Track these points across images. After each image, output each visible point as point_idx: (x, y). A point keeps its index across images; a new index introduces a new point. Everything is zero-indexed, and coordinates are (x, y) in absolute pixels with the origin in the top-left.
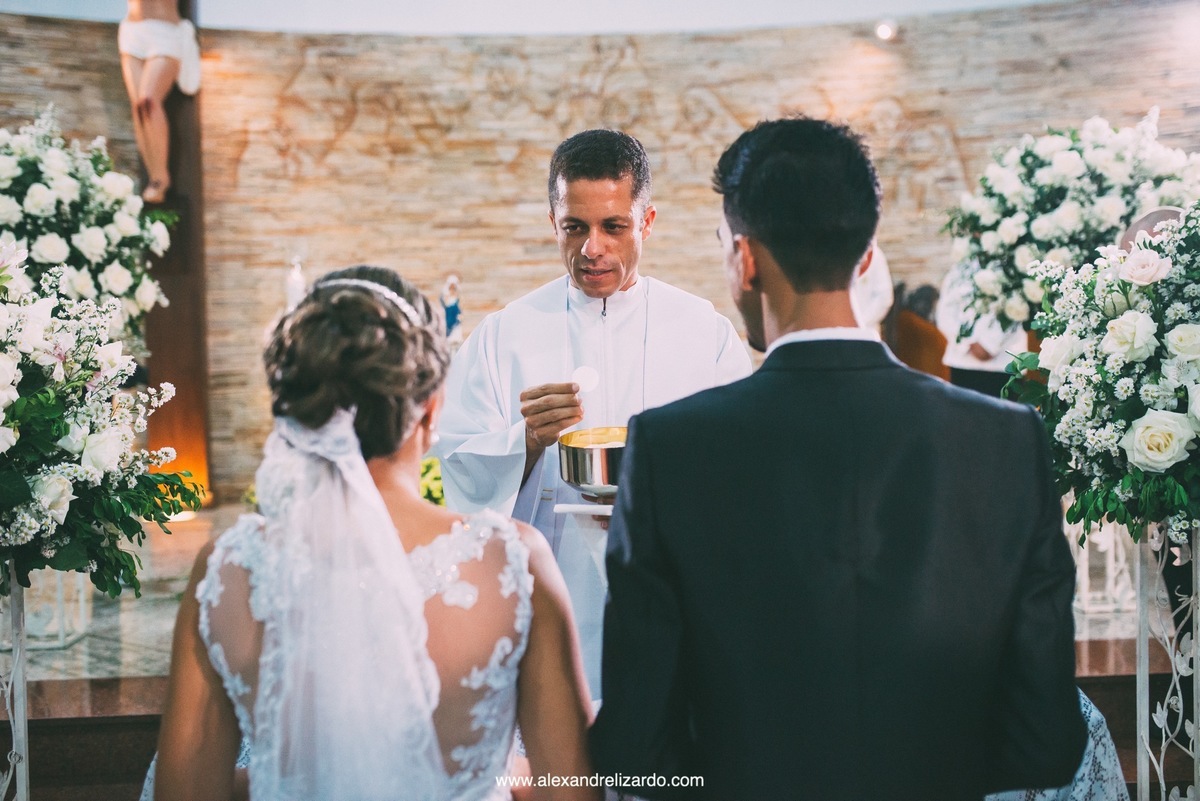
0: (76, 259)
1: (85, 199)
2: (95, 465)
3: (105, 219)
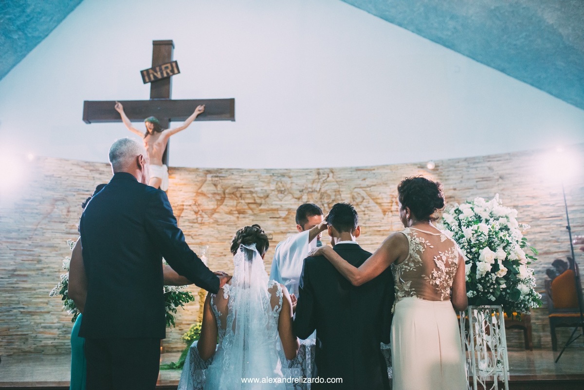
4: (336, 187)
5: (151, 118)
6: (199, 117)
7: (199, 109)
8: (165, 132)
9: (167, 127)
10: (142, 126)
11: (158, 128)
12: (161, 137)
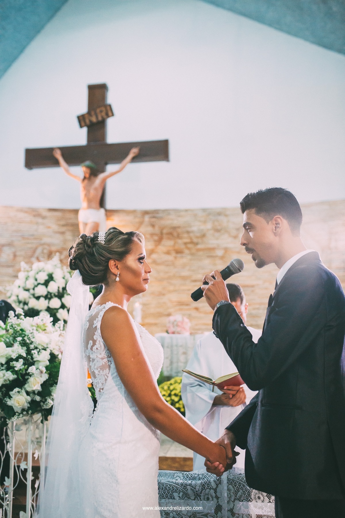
0: (63, 307)
5: (88, 163)
6: (135, 159)
7: (134, 151)
8: (101, 176)
9: (103, 171)
11: (94, 172)
12: (98, 181)
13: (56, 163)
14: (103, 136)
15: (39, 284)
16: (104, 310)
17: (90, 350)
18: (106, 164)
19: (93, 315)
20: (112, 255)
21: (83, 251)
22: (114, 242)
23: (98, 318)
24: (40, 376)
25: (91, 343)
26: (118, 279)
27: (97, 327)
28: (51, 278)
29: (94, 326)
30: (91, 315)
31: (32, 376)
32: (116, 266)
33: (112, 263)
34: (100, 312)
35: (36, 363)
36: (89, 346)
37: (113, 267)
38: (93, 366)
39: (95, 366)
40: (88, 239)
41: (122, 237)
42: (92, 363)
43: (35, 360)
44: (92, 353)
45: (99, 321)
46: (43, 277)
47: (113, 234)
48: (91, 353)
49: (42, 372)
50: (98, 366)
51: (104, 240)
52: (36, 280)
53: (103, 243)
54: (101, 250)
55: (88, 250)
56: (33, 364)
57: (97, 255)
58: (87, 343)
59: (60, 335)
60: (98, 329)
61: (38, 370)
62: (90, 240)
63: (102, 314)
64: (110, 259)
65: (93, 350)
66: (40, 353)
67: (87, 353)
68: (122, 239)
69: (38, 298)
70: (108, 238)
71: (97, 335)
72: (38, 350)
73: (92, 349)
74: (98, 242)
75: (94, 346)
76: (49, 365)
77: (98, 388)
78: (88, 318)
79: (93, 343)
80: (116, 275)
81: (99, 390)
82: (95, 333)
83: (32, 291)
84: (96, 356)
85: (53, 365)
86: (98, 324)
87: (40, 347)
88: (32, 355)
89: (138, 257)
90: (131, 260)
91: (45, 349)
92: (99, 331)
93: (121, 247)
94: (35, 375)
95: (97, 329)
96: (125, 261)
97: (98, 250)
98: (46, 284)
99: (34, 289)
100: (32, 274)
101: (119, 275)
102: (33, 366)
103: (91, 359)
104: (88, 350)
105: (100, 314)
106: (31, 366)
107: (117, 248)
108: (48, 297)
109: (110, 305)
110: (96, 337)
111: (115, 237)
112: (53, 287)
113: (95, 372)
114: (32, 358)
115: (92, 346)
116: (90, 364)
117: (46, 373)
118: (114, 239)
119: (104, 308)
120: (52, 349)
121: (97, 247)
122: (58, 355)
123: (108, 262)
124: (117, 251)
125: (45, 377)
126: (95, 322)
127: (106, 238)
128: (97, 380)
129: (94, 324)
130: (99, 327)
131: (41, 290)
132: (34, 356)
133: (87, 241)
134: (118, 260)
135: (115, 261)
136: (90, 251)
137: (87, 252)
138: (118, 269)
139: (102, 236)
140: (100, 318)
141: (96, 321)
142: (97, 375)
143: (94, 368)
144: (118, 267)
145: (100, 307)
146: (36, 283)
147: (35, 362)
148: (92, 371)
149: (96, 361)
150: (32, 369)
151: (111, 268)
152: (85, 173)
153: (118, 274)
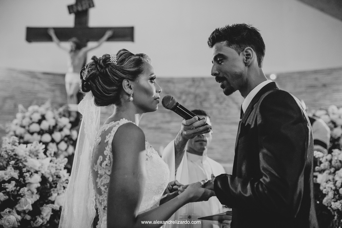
0: (53, 141)
1: (56, 125)
2: (58, 204)
3: (61, 130)
4: (205, 90)
5: (74, 39)
6: (110, 39)
7: (108, 34)
9: (85, 46)
10: (68, 45)
11: (79, 47)
12: (81, 53)
13: (49, 39)
14: (86, 22)
15: (33, 123)
16: (118, 126)
17: (99, 165)
18: (88, 41)
19: (106, 130)
20: (125, 75)
21: (96, 72)
22: (126, 63)
23: (110, 133)
24: (31, 196)
25: (100, 158)
26: (131, 99)
27: (109, 141)
28: (43, 118)
29: (106, 141)
30: (104, 130)
31: (23, 197)
32: (129, 86)
33: (125, 83)
34: (114, 128)
35: (27, 185)
36: (99, 162)
37: (127, 87)
38: (100, 182)
39: (102, 183)
40: (100, 60)
41: (133, 58)
42: (99, 180)
43: (27, 182)
44: (101, 169)
45: (112, 136)
46: (37, 117)
47: (124, 55)
48: (99, 169)
49: (33, 193)
50: (105, 183)
51: (116, 60)
52: (31, 119)
53: (116, 63)
54: (114, 70)
55: (101, 71)
56: (25, 185)
57: (111, 75)
58: (97, 158)
59: (51, 161)
60: (110, 144)
61: (29, 191)
62: (102, 61)
63: (115, 129)
64: (124, 78)
65: (102, 166)
66: (31, 176)
67: (95, 168)
68: (134, 60)
69: (32, 134)
70: (120, 58)
71: (108, 150)
72: (30, 173)
73: (101, 164)
74: (110, 62)
75: (103, 162)
76: (40, 187)
77: (102, 206)
78: (101, 133)
79: (103, 158)
80: (129, 95)
81: (103, 207)
82: (106, 148)
83: (27, 128)
84: (105, 172)
85: (44, 187)
86: (110, 139)
87: (33, 171)
88: (24, 177)
89: (150, 77)
90: (143, 80)
91: (36, 172)
92: (110, 146)
93: (133, 67)
94: (26, 196)
95: (108, 144)
96: (138, 81)
97: (112, 70)
98: (39, 122)
99: (29, 126)
100: (28, 114)
101: (133, 94)
102: (25, 188)
103: (99, 175)
104: (97, 165)
105: (113, 129)
106: (23, 187)
107: (130, 68)
108: (41, 133)
109: (124, 121)
110: (106, 152)
111: (128, 57)
112: (45, 125)
113: (101, 189)
114: (24, 181)
115: (102, 161)
116: (97, 181)
117: (37, 193)
118: (126, 59)
119: (118, 124)
120: (43, 172)
121: (110, 67)
122: (49, 178)
123: (121, 82)
124: (130, 71)
125: (36, 197)
126: (107, 137)
127: (119, 58)
128: (102, 197)
129: (106, 139)
130: (110, 142)
131: (35, 127)
132: (26, 179)
133: (100, 62)
134: (131, 80)
135: (128, 82)
136: (103, 71)
137: (100, 73)
138: (131, 89)
139: (114, 57)
140: (113, 133)
141: (109, 136)
142: (103, 193)
143: (101, 184)
144: (132, 87)
145: (114, 123)
146: (31, 122)
147: (27, 183)
148: (98, 187)
149: (103, 177)
150: (24, 190)
151: (125, 87)
152: (72, 46)
153: (131, 94)
